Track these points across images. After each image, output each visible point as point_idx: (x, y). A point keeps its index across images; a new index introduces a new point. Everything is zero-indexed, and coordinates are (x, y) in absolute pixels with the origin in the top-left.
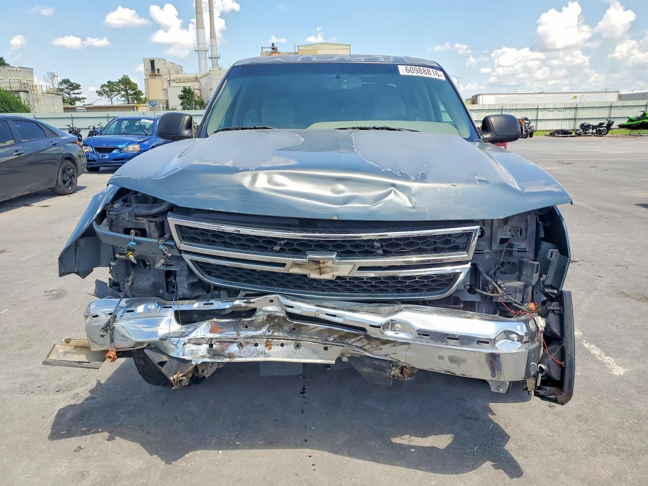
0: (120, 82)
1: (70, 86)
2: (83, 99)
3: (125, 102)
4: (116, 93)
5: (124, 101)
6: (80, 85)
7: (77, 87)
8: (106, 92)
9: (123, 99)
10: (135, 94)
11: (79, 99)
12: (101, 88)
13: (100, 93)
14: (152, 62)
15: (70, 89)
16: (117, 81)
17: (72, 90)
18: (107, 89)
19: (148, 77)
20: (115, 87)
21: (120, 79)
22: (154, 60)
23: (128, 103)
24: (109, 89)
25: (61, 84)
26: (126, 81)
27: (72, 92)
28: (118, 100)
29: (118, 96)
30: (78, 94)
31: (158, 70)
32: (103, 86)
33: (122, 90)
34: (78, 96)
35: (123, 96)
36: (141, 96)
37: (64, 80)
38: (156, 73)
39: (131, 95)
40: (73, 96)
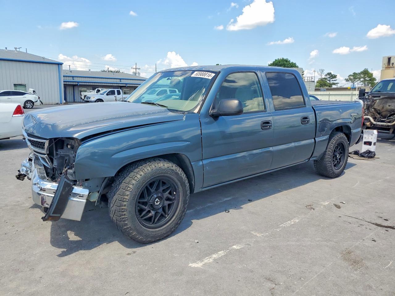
0: (362, 73)
1: (331, 76)
2: (337, 84)
3: (362, 86)
4: (357, 80)
5: (362, 84)
6: (336, 76)
7: (335, 77)
8: (351, 79)
9: (362, 83)
10: (370, 80)
11: (334, 84)
12: (348, 77)
13: (347, 80)
14: (389, 59)
15: (331, 78)
16: (360, 72)
17: (332, 79)
18: (352, 77)
19: (384, 69)
20: (357, 76)
21: (362, 71)
22: (390, 58)
23: (365, 86)
24: (355, 77)
25: (326, 75)
26: (366, 73)
27: (331, 80)
28: (358, 84)
29: (358, 82)
30: (335, 80)
31: (393, 64)
32: (350, 76)
33: (362, 78)
34: (334, 82)
35: (362, 81)
36: (375, 82)
37: (328, 73)
38: (391, 65)
39: (368, 81)
40: (332, 82)
